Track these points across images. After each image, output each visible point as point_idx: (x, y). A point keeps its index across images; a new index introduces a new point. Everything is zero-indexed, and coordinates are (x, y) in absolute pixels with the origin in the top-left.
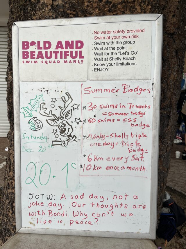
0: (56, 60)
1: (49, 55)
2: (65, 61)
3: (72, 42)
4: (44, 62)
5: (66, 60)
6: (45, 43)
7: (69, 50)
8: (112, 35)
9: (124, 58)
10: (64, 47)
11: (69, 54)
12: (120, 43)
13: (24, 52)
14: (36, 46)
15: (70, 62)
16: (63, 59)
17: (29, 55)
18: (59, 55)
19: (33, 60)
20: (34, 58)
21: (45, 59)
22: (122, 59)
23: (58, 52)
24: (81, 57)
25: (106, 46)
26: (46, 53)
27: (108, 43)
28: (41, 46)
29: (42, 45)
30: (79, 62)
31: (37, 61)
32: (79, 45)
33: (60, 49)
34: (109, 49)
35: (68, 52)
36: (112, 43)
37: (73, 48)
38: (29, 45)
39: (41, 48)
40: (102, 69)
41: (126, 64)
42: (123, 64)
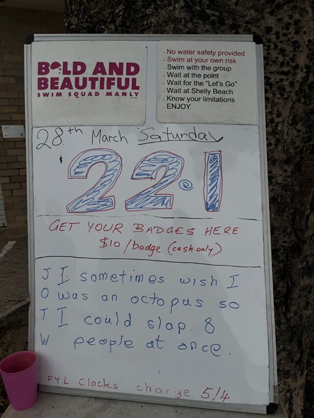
0: (93, 91)
1: (81, 84)
2: (107, 93)
3: (121, 64)
4: (72, 94)
5: (109, 91)
6: (75, 64)
7: (115, 75)
8: (196, 56)
9: (215, 92)
10: (107, 72)
11: (116, 82)
13: (40, 80)
14: (60, 69)
16: (105, 90)
17: (49, 83)
18: (98, 83)
19: (55, 91)
20: (57, 88)
21: (75, 90)
22: (212, 92)
23: (97, 79)
24: (135, 87)
26: (77, 80)
27: (189, 68)
28: (68, 69)
29: (70, 68)
30: (131, 95)
31: (60, 93)
32: (133, 69)
33: (101, 74)
34: (190, 75)
35: (114, 79)
36: (195, 67)
37: (122, 74)
38: (49, 68)
39: (69, 73)
40: (180, 106)
41: (218, 100)
42: (213, 100)
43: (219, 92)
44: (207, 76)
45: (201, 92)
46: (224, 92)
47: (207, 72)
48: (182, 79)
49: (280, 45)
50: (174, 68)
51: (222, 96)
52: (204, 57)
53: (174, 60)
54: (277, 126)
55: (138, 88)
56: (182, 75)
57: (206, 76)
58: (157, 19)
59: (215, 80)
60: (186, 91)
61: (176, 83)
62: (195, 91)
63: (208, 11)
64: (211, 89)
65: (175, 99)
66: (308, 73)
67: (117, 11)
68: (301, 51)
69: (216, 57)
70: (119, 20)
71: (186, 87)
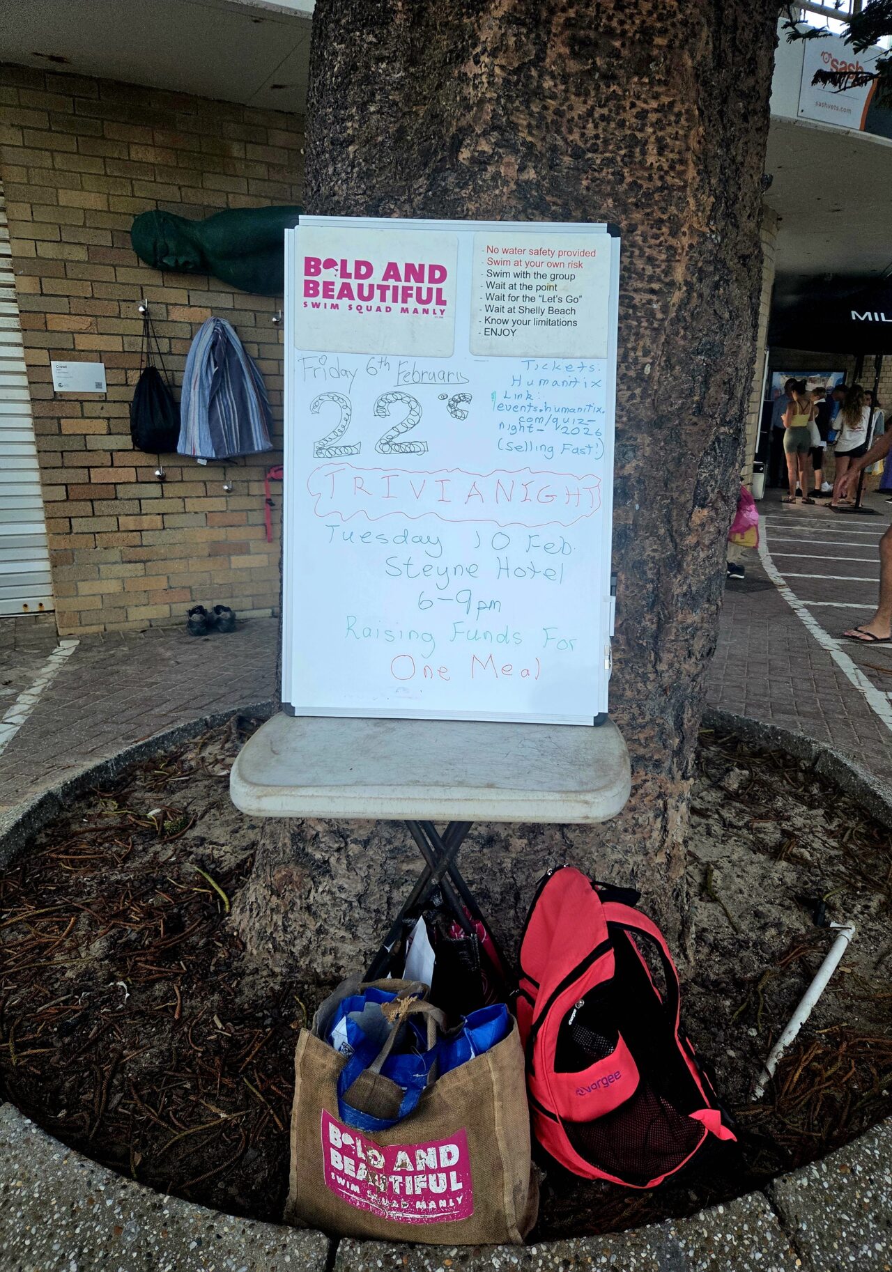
0: (383, 306)
1: (366, 293)
2: (403, 309)
3: (422, 267)
4: (354, 307)
5: (405, 306)
6: (358, 264)
7: (413, 283)
8: (526, 257)
9: (552, 311)
10: (403, 278)
11: (414, 292)
12: (544, 276)
13: (307, 283)
14: (337, 270)
15: (416, 311)
16: (400, 305)
17: (321, 288)
18: (389, 294)
19: (329, 302)
20: (332, 297)
21: (357, 302)
22: (547, 311)
23: (388, 287)
24: (441, 302)
25: (512, 280)
26: (360, 287)
27: (516, 275)
28: (348, 271)
29: (351, 269)
30: (434, 313)
31: (337, 305)
32: (437, 274)
33: (393, 280)
34: (518, 287)
35: (411, 288)
36: (525, 274)
37: (423, 282)
38: (321, 267)
39: (349, 276)
40: (502, 332)
41: (555, 323)
42: (548, 323)
43: (557, 312)
44: (541, 288)
45: (531, 311)
46: (564, 312)
47: (542, 282)
48: (507, 292)
49: (648, 251)
50: (496, 275)
51: (560, 317)
52: (538, 259)
53: (497, 263)
54: (643, 368)
55: (444, 303)
56: (507, 286)
57: (539, 288)
58: (477, 205)
59: (551, 293)
60: (511, 310)
61: (498, 298)
62: (523, 310)
63: (548, 198)
64: (545, 306)
65: (496, 322)
66: (689, 292)
67: (415, 187)
68: (679, 261)
69: (556, 259)
70: (418, 200)
71: (511, 304)
